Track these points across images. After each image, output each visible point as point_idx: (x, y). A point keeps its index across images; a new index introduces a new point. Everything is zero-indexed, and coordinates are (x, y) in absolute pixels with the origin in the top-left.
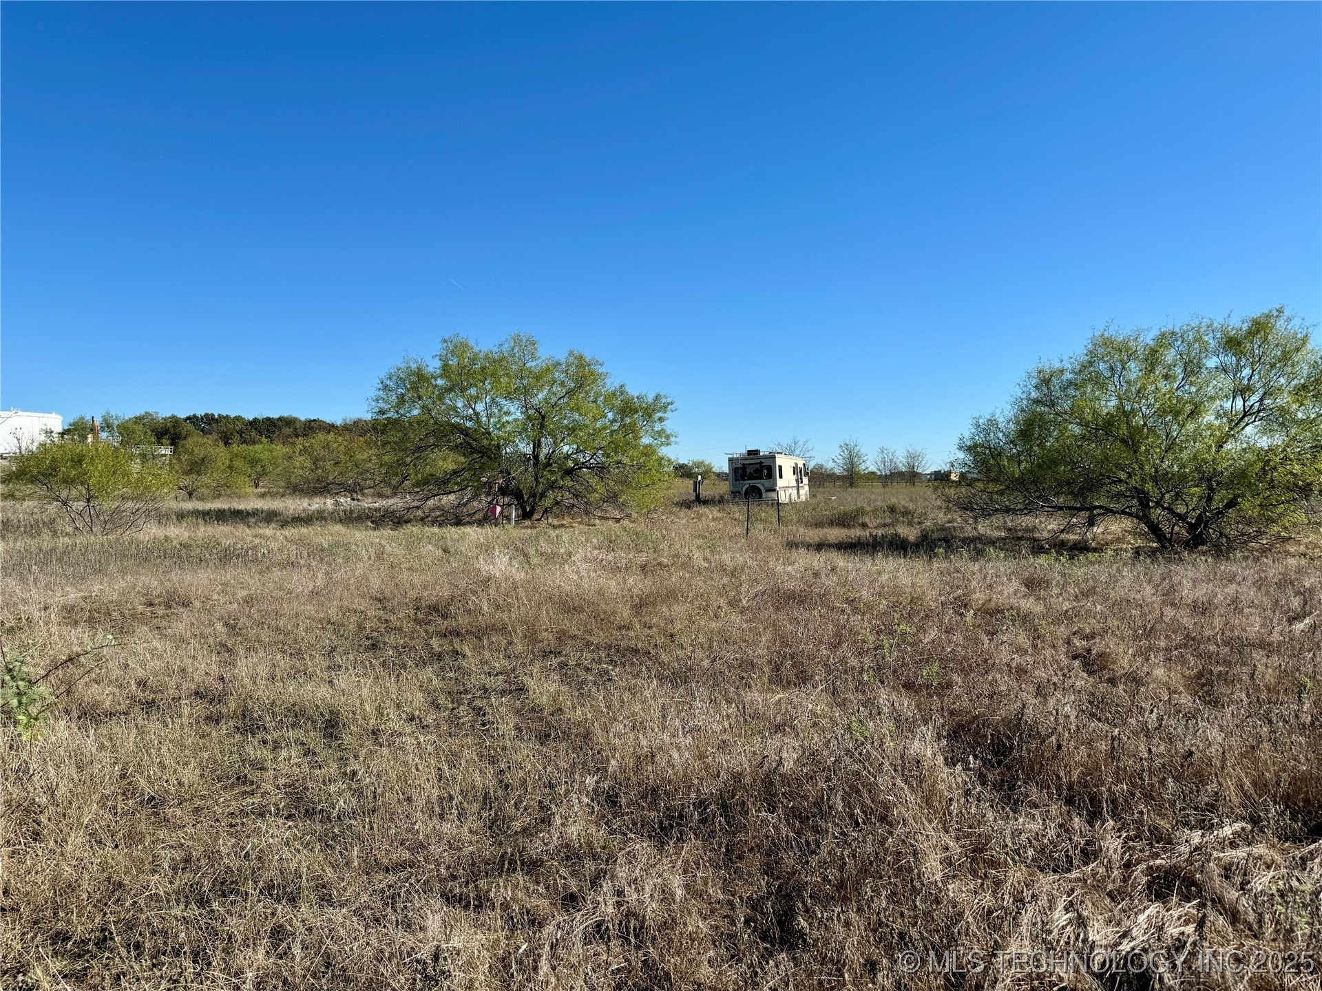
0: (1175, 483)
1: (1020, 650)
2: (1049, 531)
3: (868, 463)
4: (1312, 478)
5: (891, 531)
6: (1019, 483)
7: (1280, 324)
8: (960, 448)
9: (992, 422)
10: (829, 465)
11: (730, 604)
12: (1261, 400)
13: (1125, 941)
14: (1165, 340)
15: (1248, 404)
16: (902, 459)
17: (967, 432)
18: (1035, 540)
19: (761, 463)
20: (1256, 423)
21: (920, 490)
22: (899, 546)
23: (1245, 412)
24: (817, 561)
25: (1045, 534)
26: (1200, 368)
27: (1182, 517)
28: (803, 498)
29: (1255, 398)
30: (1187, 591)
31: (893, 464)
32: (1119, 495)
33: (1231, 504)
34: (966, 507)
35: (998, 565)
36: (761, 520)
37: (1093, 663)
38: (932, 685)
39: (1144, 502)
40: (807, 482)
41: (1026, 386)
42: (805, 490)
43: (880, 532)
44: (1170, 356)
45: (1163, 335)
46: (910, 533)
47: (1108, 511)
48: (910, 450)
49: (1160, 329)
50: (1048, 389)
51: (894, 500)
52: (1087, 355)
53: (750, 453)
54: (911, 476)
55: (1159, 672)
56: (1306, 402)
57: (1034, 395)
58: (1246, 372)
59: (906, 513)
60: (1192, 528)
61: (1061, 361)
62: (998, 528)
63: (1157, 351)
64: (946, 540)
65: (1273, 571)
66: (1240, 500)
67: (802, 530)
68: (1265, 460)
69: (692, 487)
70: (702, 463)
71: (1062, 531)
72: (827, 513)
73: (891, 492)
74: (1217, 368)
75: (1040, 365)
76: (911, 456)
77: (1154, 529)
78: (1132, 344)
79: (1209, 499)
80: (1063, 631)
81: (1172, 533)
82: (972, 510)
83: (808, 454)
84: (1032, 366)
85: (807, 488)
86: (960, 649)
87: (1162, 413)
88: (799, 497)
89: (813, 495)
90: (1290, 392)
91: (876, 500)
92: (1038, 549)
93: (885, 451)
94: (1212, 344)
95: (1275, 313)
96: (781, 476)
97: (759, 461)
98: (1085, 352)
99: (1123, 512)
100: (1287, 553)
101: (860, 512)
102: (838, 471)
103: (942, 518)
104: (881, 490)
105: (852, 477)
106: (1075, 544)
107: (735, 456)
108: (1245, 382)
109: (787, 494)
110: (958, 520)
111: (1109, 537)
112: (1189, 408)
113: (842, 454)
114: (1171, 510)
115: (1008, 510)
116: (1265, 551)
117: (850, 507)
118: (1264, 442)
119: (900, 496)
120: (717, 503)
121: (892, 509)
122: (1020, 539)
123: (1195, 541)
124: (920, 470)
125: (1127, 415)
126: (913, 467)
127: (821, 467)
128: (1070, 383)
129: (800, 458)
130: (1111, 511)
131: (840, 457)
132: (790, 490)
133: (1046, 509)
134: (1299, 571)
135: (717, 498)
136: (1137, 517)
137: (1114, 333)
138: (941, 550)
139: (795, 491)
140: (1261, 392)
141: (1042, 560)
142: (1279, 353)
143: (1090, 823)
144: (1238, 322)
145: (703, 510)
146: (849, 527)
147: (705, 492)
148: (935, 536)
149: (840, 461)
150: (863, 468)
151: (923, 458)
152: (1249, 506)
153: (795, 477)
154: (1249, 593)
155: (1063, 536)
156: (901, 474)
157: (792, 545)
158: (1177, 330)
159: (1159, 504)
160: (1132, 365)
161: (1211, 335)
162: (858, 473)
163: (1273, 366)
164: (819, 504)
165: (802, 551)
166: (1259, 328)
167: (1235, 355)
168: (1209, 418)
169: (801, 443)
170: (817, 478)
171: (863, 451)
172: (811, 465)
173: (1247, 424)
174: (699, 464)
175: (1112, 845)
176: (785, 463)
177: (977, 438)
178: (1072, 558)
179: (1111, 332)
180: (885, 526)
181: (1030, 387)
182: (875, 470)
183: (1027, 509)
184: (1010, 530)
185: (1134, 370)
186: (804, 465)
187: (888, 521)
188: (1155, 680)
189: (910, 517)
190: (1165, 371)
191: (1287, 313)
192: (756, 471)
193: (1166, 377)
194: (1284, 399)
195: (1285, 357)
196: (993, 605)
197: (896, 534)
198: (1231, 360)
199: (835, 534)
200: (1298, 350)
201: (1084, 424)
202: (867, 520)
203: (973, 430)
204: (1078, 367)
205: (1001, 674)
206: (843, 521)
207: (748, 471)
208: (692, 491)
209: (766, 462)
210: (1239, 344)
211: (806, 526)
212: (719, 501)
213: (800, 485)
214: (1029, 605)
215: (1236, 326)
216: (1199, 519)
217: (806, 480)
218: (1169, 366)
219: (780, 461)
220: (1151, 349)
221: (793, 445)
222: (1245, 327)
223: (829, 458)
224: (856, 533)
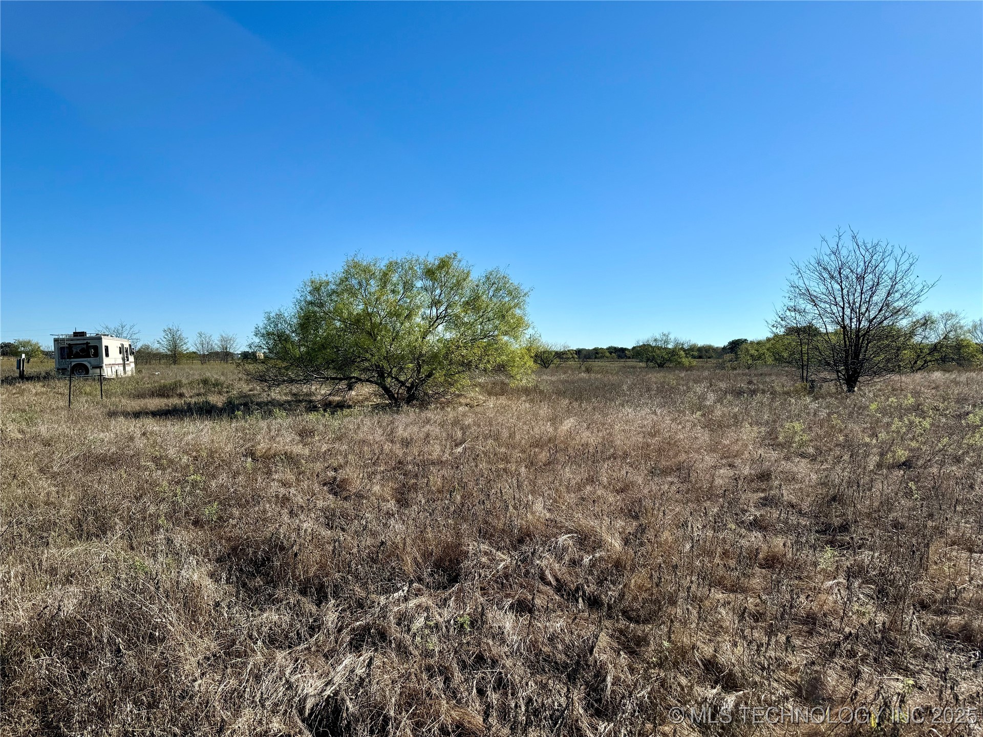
0: (398, 360)
1: (285, 484)
2: (322, 395)
3: (189, 345)
4: (471, 358)
5: (202, 399)
6: (299, 361)
7: (455, 263)
8: (256, 335)
9: (279, 316)
10: (155, 346)
11: (41, 471)
12: (446, 309)
13: (329, 687)
14: (392, 267)
15: (439, 311)
16: (217, 342)
17: (261, 322)
18: (311, 401)
19: (87, 343)
20: (444, 324)
21: (230, 367)
22: (207, 411)
23: (438, 317)
24: (134, 427)
25: (319, 397)
26: (413, 287)
27: (403, 384)
28: (129, 373)
29: (443, 308)
30: (401, 432)
31: (210, 346)
32: (366, 370)
33: (430, 375)
34: (262, 379)
35: (282, 421)
36: (85, 393)
37: (337, 487)
38: (212, 520)
39: (381, 375)
40: (133, 360)
41: (303, 292)
42: (131, 367)
43: (193, 400)
44: (395, 278)
45: (391, 263)
46: (217, 400)
47: (359, 380)
48: (224, 335)
49: (389, 259)
50: (319, 294)
51: (208, 374)
52: (344, 273)
53: (76, 334)
54: (225, 356)
55: (377, 488)
56: (469, 312)
57: (309, 298)
58: (438, 291)
59: (216, 384)
60: (409, 389)
61: (327, 276)
62: (286, 394)
63: (387, 274)
64: (246, 405)
65: (451, 414)
66: (434, 372)
67: (124, 401)
68: (449, 347)
69: (15, 364)
70: (29, 342)
71: (330, 394)
72: (149, 386)
73: (207, 368)
74: (422, 288)
75: (312, 277)
76: (224, 340)
77: (387, 390)
78: (372, 268)
79: (419, 372)
80: (318, 466)
81: (398, 393)
82: (266, 381)
83: (134, 337)
84: (307, 278)
85: (133, 365)
86: (241, 489)
87: (390, 314)
88: (125, 372)
89: (139, 371)
90: (460, 305)
91: (193, 375)
92: (312, 407)
93: (203, 336)
94: (419, 272)
95: (453, 256)
96: (107, 355)
97: (85, 342)
98: (343, 271)
99: (368, 381)
100: (460, 403)
101: (178, 384)
102: (163, 350)
103: (246, 388)
104: (200, 366)
105: (174, 356)
106: (338, 404)
107: (61, 337)
108: (437, 297)
109: (114, 370)
110: (257, 390)
111: (361, 398)
112: (407, 312)
113: (166, 337)
114: (397, 379)
115: (291, 381)
116: (449, 402)
117: (169, 381)
118: (448, 336)
119: (213, 372)
120: (42, 379)
121: (205, 382)
122: (300, 401)
123: (409, 400)
124: (231, 351)
125: (369, 314)
126: (226, 349)
127: (148, 347)
128: (334, 292)
129: (126, 340)
130: (360, 380)
131: (164, 340)
132: (117, 367)
133: (319, 380)
134: (464, 415)
135: (43, 374)
136: (377, 383)
137: (361, 260)
138: (240, 413)
139: (121, 368)
140: (446, 304)
141: (312, 416)
142: (455, 281)
143: (318, 605)
144: (433, 260)
145: (28, 385)
146: (168, 397)
147: (28, 369)
148: (237, 402)
149: (165, 343)
150: (185, 348)
151: (234, 342)
152: (439, 376)
153: (121, 355)
154: (435, 430)
155: (331, 398)
156: (217, 353)
157: (112, 414)
158: (399, 261)
159: (390, 374)
160: (372, 282)
161: (418, 266)
162: (181, 354)
163: (452, 289)
164: (143, 378)
165: (121, 419)
166: (444, 264)
167: (431, 280)
168: (418, 320)
169: (128, 327)
170: (144, 357)
171: (184, 335)
172: (138, 346)
173: (439, 325)
174: (25, 344)
175: (331, 618)
176: (112, 344)
177: (269, 327)
178: (333, 413)
179: (358, 259)
180: (199, 395)
181: (306, 292)
182: (195, 350)
183: (305, 379)
184: (295, 394)
185: (374, 285)
186: (130, 345)
187: (202, 391)
188: (374, 494)
189: (219, 387)
190: (393, 287)
191: (459, 256)
192: (82, 350)
193: (393, 291)
194: (458, 310)
195: (458, 284)
196: (273, 452)
197: (206, 402)
198: (429, 283)
199: (154, 403)
200: (465, 280)
201: (343, 321)
202: (184, 390)
203: (266, 322)
204: (338, 281)
205: (270, 503)
206: (162, 392)
207: (74, 351)
208: (15, 368)
209: (92, 343)
210: (433, 273)
211: (130, 397)
212: (45, 378)
213: (126, 362)
214: (298, 449)
215: (432, 262)
216: (412, 384)
217: (131, 358)
218: (395, 284)
219: (105, 342)
220: (384, 273)
221: (120, 328)
222: (437, 263)
223: (155, 340)
224: (175, 401)
